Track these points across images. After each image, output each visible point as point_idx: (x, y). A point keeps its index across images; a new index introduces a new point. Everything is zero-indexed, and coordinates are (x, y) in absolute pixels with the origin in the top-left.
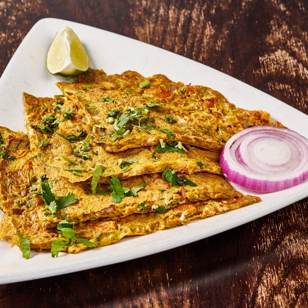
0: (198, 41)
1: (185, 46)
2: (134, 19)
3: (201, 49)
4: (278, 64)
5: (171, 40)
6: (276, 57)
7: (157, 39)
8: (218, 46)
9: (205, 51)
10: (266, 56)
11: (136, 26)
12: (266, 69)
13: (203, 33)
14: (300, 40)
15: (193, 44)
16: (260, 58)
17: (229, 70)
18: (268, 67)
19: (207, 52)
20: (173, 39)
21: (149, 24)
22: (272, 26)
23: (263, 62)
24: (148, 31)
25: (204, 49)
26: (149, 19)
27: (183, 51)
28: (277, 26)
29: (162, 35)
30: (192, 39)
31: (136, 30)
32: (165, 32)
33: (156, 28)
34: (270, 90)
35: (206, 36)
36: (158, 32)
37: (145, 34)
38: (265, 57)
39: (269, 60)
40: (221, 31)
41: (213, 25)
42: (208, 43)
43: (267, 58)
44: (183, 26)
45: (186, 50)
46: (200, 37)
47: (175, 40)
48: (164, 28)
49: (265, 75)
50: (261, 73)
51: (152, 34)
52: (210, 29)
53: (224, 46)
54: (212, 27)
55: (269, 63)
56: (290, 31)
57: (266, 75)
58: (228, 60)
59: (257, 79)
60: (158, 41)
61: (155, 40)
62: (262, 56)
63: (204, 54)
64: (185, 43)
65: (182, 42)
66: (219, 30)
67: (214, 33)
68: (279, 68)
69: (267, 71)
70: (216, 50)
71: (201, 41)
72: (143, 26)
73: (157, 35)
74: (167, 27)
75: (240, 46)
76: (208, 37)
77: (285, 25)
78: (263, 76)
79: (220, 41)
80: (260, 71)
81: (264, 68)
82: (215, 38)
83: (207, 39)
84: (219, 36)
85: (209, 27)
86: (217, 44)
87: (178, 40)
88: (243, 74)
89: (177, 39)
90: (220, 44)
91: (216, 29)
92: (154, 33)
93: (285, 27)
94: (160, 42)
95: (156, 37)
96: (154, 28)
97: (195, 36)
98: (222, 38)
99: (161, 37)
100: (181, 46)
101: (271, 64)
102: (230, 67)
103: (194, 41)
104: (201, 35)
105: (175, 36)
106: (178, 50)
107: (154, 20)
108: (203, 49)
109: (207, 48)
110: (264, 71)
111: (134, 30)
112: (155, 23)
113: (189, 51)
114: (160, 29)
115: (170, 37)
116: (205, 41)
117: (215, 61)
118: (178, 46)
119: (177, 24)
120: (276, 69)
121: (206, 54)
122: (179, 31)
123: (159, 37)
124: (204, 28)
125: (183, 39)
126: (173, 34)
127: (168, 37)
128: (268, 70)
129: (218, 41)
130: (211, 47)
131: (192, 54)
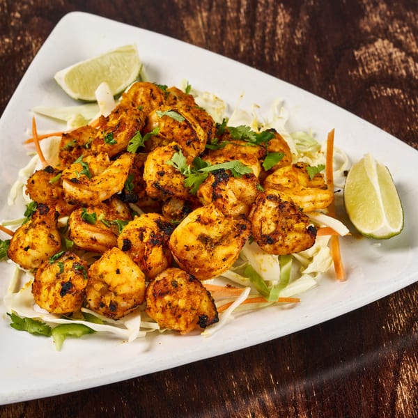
0: (269, 33)
1: (253, 41)
2: (180, 7)
3: (274, 45)
4: (380, 59)
5: (234, 34)
6: (376, 49)
7: (214, 33)
8: (298, 39)
9: (281, 46)
10: (364, 49)
11: (184, 17)
12: (365, 68)
13: (275, 21)
14: (406, 24)
15: (263, 38)
16: (356, 53)
17: (317, 73)
18: (367, 65)
19: (283, 48)
20: (236, 32)
21: (201, 12)
22: (365, 5)
23: (360, 58)
24: (200, 23)
25: (279, 43)
26: (200, 6)
27: (251, 48)
28: (372, 6)
29: (220, 27)
30: (261, 31)
31: (185, 22)
32: (223, 22)
33: (212, 18)
34: (375, 97)
35: (280, 25)
36: (214, 23)
37: (197, 27)
38: (362, 50)
39: (367, 54)
40: (298, 17)
41: (286, 8)
42: (284, 35)
43: (365, 53)
44: (247, 13)
45: (255, 46)
46: (272, 26)
47: (238, 33)
48: (222, 17)
49: (365, 76)
50: (359, 75)
51: (206, 27)
52: (284, 15)
53: (305, 38)
54: (286, 12)
55: (368, 59)
56: (390, 11)
57: (367, 77)
58: (314, 58)
59: (356, 83)
60: (216, 35)
61: (212, 34)
62: (358, 49)
63: (280, 52)
64: (252, 36)
65: (248, 35)
66: (295, 15)
67: (290, 21)
68: (383, 66)
69: (367, 71)
70: (295, 44)
71: (274, 32)
72: (193, 15)
73: (214, 28)
74: (226, 16)
75: (327, 37)
76: (282, 27)
77: (382, 4)
78: (363, 78)
79: (299, 31)
80: (358, 71)
81: (363, 67)
82: (291, 26)
83: (281, 29)
84: (296, 25)
85: (282, 11)
86: (296, 35)
87: (243, 33)
88: (336, 77)
89: (241, 31)
90: (299, 35)
91: (292, 14)
92: (209, 25)
93: (383, 6)
94: (219, 38)
95: (212, 30)
96: (208, 18)
97: (264, 25)
98: (301, 28)
99: (219, 30)
100: (248, 41)
101: (371, 61)
102: (317, 67)
103: (264, 32)
104: (273, 24)
105: (239, 28)
106: (244, 47)
107: (207, 7)
108: (277, 44)
109: (283, 42)
110: (364, 71)
111: (182, 22)
112: (209, 10)
113: (259, 48)
114: (217, 18)
115: (231, 29)
116: (279, 32)
117: (296, 61)
118: (244, 42)
119: (238, 11)
120: (379, 67)
121: (282, 50)
122: (243, 21)
123: (216, 30)
124: (276, 14)
125: (249, 30)
126: (235, 25)
127: (229, 29)
128: (369, 69)
129: (296, 31)
130: (287, 40)
131: (264, 52)
